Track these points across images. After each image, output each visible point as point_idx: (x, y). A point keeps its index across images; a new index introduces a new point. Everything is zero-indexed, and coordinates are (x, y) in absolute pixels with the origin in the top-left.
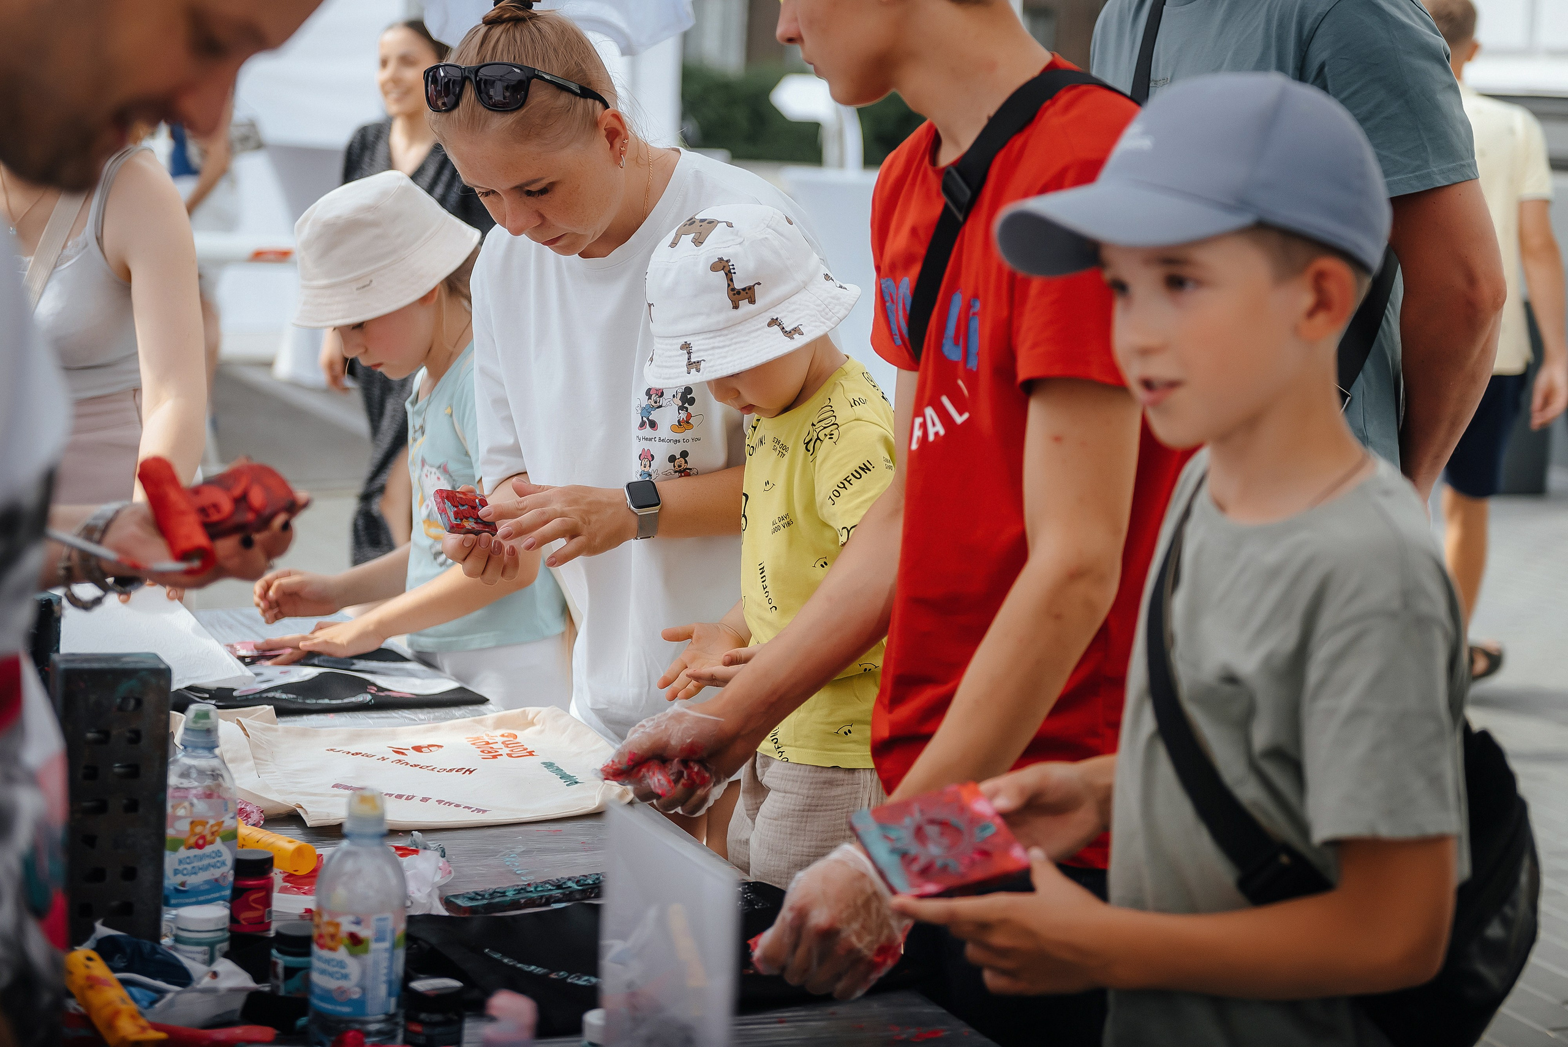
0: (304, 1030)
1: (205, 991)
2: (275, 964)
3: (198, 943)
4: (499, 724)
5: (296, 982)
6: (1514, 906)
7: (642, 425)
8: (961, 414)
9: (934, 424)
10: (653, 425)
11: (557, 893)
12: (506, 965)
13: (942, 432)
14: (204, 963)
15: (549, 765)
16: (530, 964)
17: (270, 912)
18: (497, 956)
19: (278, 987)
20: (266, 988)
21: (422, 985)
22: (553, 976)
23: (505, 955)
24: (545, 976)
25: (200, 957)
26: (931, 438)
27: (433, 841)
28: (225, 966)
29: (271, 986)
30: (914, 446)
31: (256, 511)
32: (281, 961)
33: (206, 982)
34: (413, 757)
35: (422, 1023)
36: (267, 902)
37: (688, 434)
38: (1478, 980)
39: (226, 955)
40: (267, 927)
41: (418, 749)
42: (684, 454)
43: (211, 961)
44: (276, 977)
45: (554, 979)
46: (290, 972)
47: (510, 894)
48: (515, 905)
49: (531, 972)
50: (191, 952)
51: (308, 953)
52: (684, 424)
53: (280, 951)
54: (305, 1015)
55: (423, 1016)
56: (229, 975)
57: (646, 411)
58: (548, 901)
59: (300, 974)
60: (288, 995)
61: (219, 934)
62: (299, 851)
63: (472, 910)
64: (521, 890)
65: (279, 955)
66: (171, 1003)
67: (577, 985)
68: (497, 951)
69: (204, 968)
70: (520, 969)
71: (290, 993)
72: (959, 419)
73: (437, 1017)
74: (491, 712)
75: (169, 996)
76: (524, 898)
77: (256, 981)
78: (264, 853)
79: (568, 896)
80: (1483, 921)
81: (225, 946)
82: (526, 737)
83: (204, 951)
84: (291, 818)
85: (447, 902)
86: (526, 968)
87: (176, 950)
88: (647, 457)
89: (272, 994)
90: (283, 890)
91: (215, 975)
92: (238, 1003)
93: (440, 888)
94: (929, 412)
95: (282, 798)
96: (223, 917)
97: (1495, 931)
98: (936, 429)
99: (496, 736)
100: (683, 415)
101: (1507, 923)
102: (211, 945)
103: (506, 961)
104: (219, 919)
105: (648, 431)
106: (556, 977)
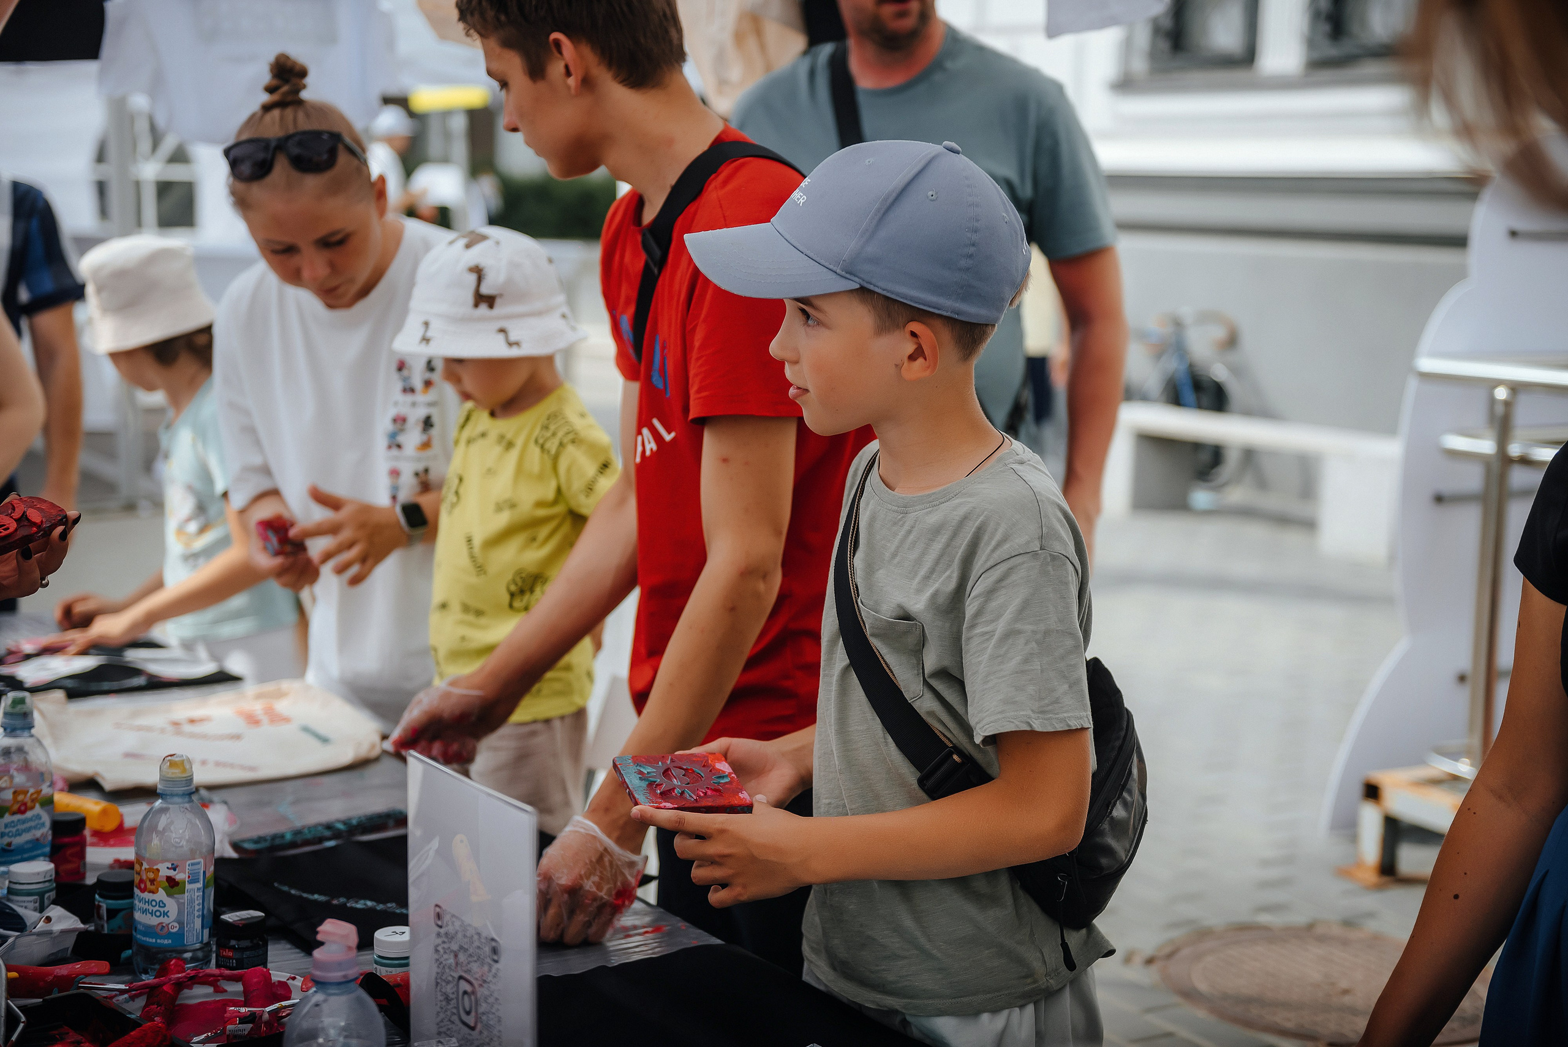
0: (129, 960)
1: (40, 934)
2: (99, 907)
3: (29, 893)
4: (259, 696)
5: (118, 921)
6: (1130, 792)
7: (390, 447)
8: (669, 433)
9: (650, 443)
10: (399, 446)
11: (327, 833)
12: (294, 896)
13: (655, 448)
14: (35, 910)
15: (306, 729)
16: (313, 894)
17: (85, 864)
18: (285, 888)
19: (103, 926)
20: (92, 928)
21: (230, 917)
22: (335, 902)
23: (291, 887)
24: (328, 903)
25: (31, 905)
26: (648, 453)
27: (216, 796)
28: (56, 912)
29: (95, 926)
30: (638, 460)
31: (38, 526)
32: (104, 905)
33: (41, 927)
34: (188, 728)
35: (232, 948)
36: (82, 855)
37: (429, 453)
38: (1109, 851)
39: (55, 902)
40: (83, 876)
41: (192, 721)
42: (426, 471)
43: (42, 909)
44: (100, 917)
45: (336, 905)
46: (112, 913)
47: (288, 837)
48: (293, 845)
49: (316, 901)
50: (22, 902)
51: (131, 896)
52: (426, 445)
53: (101, 896)
54: (130, 948)
55: (233, 943)
56: (60, 919)
57: (393, 436)
58: (321, 840)
59: (121, 914)
60: (112, 933)
61: (47, 884)
62: (104, 812)
63: (257, 852)
64: (298, 832)
65: (101, 899)
66: (13, 946)
67: (356, 909)
68: (285, 884)
69: (37, 915)
70: (306, 899)
71: (112, 930)
72: (668, 437)
73: (246, 943)
74: (249, 688)
75: (11, 940)
76: (300, 838)
77: (83, 922)
78: (77, 814)
79: (337, 835)
80: (1109, 805)
81: (53, 894)
82: (282, 706)
83: (34, 900)
84: (88, 784)
85: (236, 846)
86: (310, 897)
87: (9, 900)
88: (395, 473)
89: (97, 933)
90: (93, 845)
91: (48, 919)
92: (70, 942)
93: (229, 835)
94: (645, 431)
95: (81, 767)
96: (51, 870)
97: (1119, 812)
98: (651, 446)
99: (257, 707)
100: (424, 438)
101: (1126, 805)
102: (41, 894)
103: (293, 892)
104: (46, 872)
105: (395, 452)
106: (337, 903)
